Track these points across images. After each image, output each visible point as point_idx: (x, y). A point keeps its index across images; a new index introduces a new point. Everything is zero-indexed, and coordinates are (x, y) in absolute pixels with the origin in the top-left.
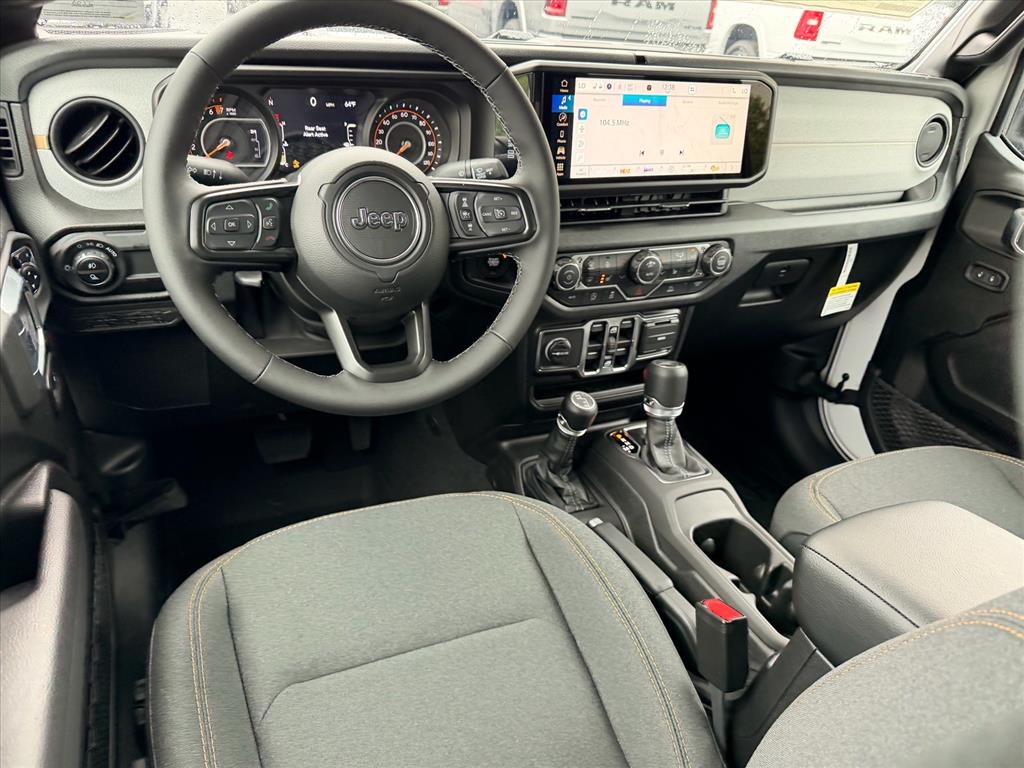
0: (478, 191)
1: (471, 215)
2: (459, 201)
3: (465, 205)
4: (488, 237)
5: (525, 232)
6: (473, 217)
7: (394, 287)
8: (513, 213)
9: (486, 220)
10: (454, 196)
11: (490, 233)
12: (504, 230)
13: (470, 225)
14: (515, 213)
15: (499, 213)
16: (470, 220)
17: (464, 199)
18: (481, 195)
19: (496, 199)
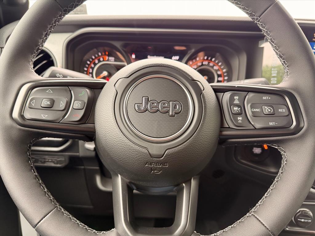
0: (249, 92)
1: (241, 110)
2: (231, 99)
3: (236, 102)
4: (256, 129)
5: (293, 127)
6: (243, 112)
7: (163, 163)
8: (280, 110)
9: (255, 115)
10: (227, 95)
11: (258, 126)
12: (271, 124)
13: (240, 118)
14: (283, 110)
15: (267, 110)
16: (239, 114)
17: (236, 97)
18: (251, 95)
19: (264, 98)
